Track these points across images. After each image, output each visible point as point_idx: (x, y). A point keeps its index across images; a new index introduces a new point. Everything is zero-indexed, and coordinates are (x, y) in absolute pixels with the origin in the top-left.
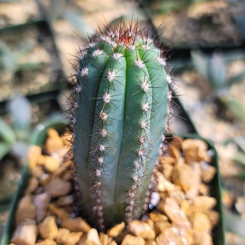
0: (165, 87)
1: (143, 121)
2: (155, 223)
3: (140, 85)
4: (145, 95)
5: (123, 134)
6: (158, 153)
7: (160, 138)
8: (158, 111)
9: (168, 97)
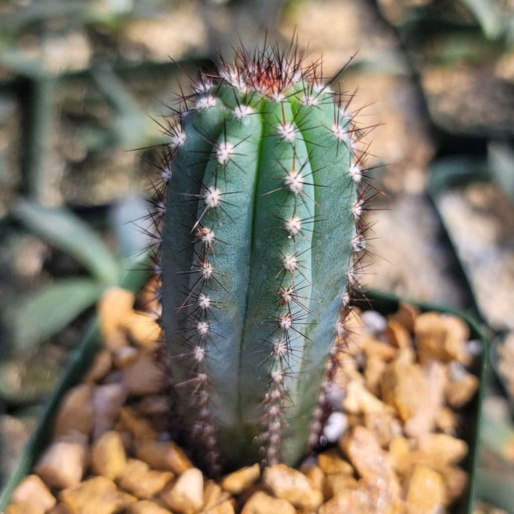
0: (346, 187)
1: (289, 255)
2: (326, 475)
3: (283, 176)
4: (293, 199)
5: (250, 277)
6: (334, 328)
7: (338, 297)
8: (329, 238)
9: (353, 212)
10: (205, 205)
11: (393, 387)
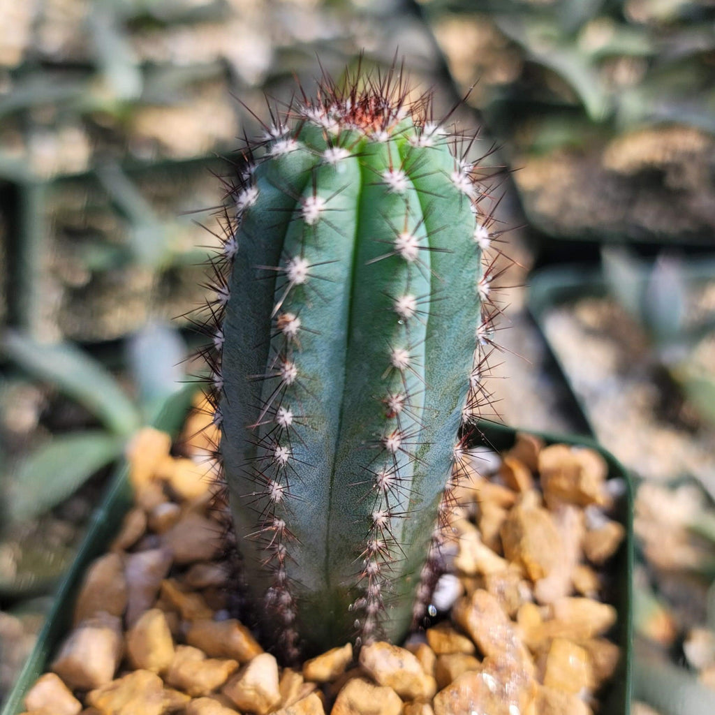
0: (471, 257)
1: (399, 349)
2: (438, 656)
3: (392, 239)
4: (406, 271)
5: (346, 382)
6: (451, 454)
7: (457, 409)
8: (449, 327)
9: (479, 291)
10: (288, 282)
11: (517, 539)
